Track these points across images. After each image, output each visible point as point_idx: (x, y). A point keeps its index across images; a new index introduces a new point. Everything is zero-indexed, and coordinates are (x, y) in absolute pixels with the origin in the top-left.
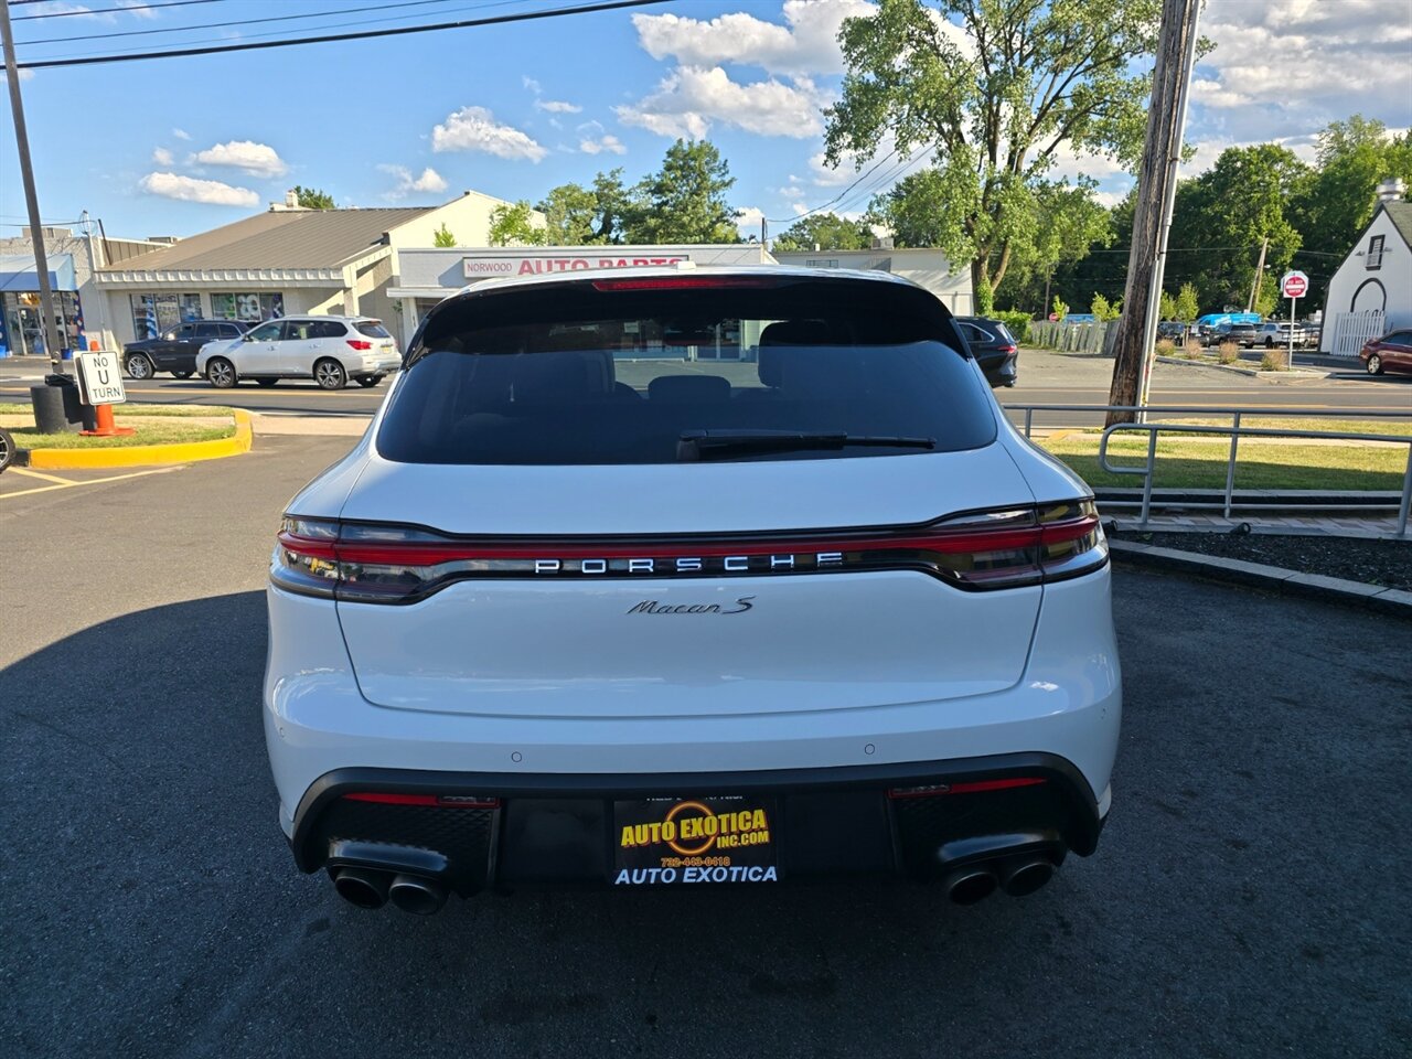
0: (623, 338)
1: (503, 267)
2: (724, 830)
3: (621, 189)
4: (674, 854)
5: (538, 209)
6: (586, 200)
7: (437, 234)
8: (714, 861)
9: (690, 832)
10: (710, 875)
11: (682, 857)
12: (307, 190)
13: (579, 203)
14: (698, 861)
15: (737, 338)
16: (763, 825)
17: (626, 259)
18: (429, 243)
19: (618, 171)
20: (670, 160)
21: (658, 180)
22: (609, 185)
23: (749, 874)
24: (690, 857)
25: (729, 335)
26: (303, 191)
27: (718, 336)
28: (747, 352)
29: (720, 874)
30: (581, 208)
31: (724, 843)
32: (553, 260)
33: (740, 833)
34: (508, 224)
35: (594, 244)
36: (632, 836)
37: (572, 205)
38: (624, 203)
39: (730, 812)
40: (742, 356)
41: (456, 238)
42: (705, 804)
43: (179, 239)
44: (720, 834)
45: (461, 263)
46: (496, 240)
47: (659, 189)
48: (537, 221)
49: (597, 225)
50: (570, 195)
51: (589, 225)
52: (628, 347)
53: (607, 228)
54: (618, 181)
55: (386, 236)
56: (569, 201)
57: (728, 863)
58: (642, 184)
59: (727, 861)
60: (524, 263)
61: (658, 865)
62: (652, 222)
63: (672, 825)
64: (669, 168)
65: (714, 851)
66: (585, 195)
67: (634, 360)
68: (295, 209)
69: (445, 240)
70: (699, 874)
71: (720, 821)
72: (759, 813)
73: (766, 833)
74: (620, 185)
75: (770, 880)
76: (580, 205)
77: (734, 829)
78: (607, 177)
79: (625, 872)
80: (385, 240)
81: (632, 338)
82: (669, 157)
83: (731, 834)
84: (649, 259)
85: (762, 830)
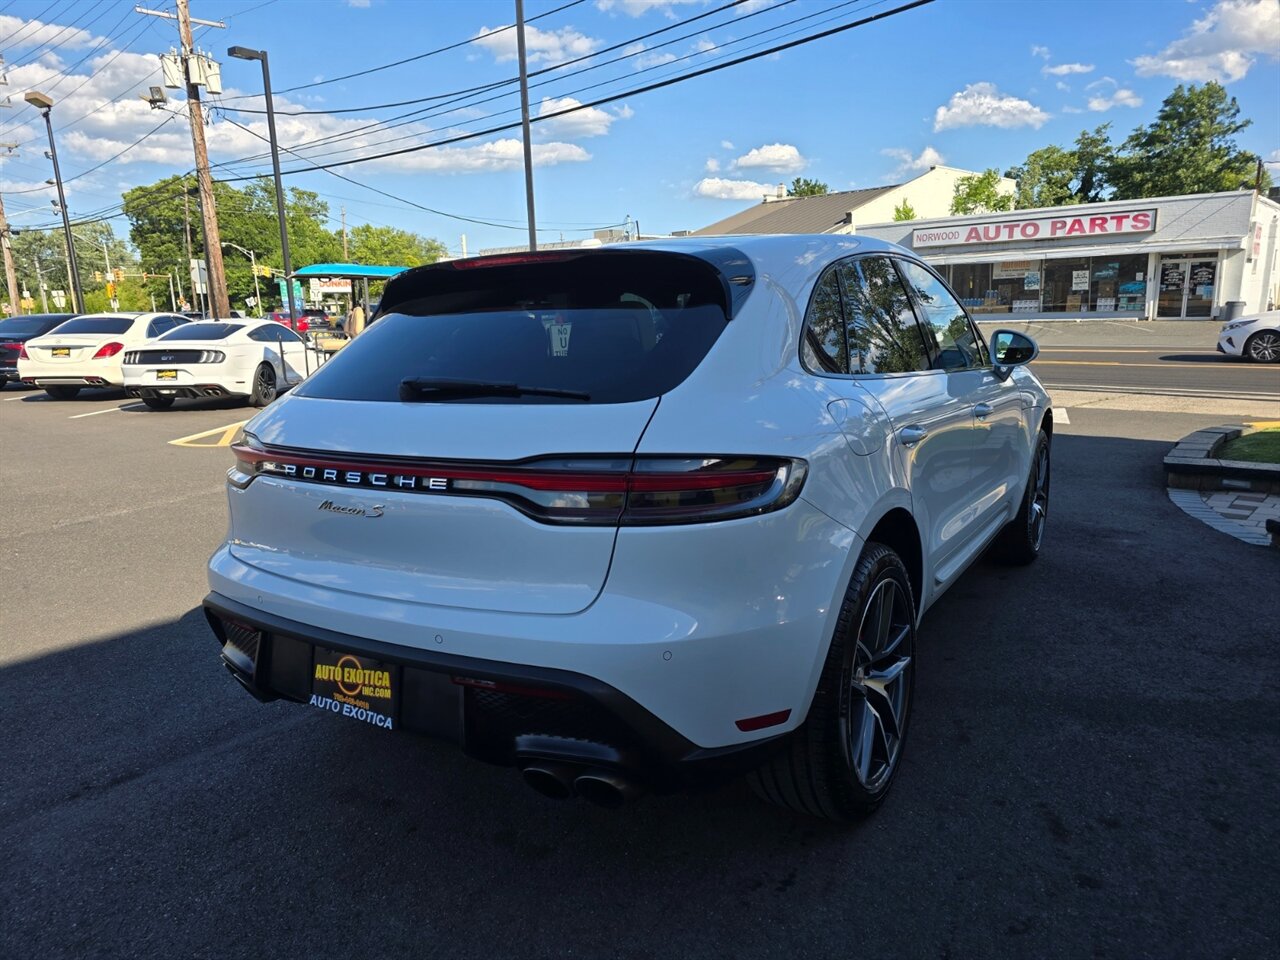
0: (1069, 298)
1: (951, 235)
2: (367, 682)
3: (1108, 144)
4: (341, 693)
5: (1008, 175)
6: (1065, 160)
7: (898, 210)
8: (359, 703)
9: (348, 678)
10: (357, 713)
11: (345, 695)
12: (805, 181)
13: (1056, 165)
14: (352, 701)
15: (1211, 293)
16: (388, 685)
17: (1081, 218)
18: (888, 217)
19: (1105, 127)
20: (1167, 109)
21: (1150, 131)
22: (1094, 142)
23: (377, 719)
24: (349, 696)
25: (1200, 290)
26: (802, 182)
27: (1186, 292)
28: (1221, 309)
29: (362, 715)
30: (1058, 170)
31: (367, 691)
32: (1002, 225)
33: (375, 687)
34: (974, 193)
35: (1067, 204)
36: (322, 672)
37: (1049, 167)
38: (1111, 158)
39: (371, 670)
40: (1214, 312)
41: (915, 212)
42: (359, 661)
43: (693, 231)
44: (364, 685)
45: (911, 234)
46: (957, 210)
47: (1152, 140)
48: (1006, 187)
49: (1075, 185)
50: (1048, 158)
51: (1066, 185)
52: (1074, 307)
53: (1087, 185)
54: (1105, 136)
55: (849, 215)
56: (1047, 164)
57: (368, 707)
58: (1132, 139)
59: (367, 706)
60: (972, 230)
61: (332, 698)
62: (1138, 177)
63: (340, 670)
64: (1165, 117)
65: (360, 697)
66: (1064, 156)
67: (1078, 320)
68: (783, 199)
69: (905, 214)
70: (351, 711)
71: (365, 674)
72: (386, 674)
73: (389, 691)
74: (1105, 141)
75: (388, 727)
76: (1059, 167)
77: (372, 683)
78: (1092, 134)
79: (314, 696)
80: (848, 220)
81: (1079, 297)
82: (1166, 106)
83: (370, 686)
84: (1108, 216)
85: (387, 688)
